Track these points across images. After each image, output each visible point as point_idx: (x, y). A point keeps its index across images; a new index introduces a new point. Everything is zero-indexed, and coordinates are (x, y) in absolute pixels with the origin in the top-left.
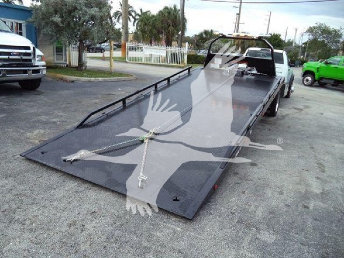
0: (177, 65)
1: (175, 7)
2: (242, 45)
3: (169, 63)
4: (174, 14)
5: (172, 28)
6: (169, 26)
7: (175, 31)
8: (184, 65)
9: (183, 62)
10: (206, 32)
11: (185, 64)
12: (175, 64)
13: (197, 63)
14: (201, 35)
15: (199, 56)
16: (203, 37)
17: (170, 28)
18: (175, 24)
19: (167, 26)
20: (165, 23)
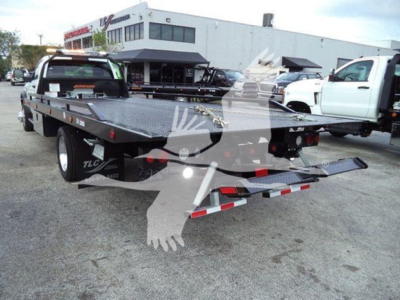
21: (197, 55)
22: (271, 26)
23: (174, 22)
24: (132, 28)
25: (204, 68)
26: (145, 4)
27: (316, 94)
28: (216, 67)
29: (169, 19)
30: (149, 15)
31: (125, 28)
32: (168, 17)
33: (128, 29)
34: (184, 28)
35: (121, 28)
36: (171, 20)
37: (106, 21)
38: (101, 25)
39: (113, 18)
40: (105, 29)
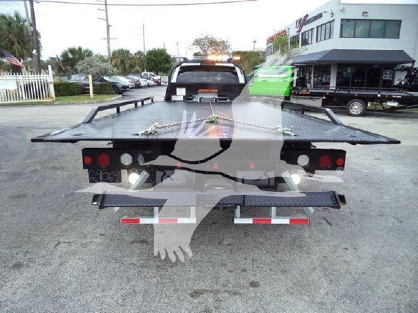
0: (39, 100)
1: (17, 16)
2: (122, 65)
3: (24, 100)
4: (17, 27)
5: (18, 46)
6: (13, 44)
7: (25, 51)
8: (51, 100)
9: (49, 96)
10: (72, 51)
11: (53, 98)
12: (36, 100)
13: (71, 95)
14: (65, 55)
15: (71, 84)
16: (69, 58)
17: (14, 47)
18: (22, 41)
19: (9, 45)
20: (5, 40)
23: (372, 16)
24: (323, 27)
29: (367, 13)
30: (342, 10)
31: (318, 27)
32: (364, 11)
33: (320, 28)
34: (386, 21)
35: (314, 28)
36: (369, 12)
37: (301, 22)
38: (296, 27)
39: (308, 19)
40: (299, 31)
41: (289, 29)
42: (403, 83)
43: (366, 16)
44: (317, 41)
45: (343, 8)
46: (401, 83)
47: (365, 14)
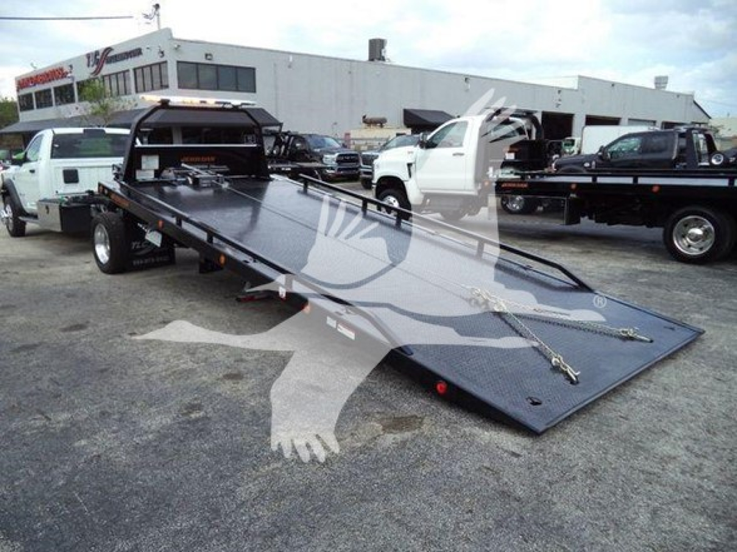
21: (261, 111)
22: (383, 59)
23: (218, 60)
24: (147, 71)
25: (273, 134)
26: (168, 31)
27: (409, 165)
28: (293, 130)
29: (210, 55)
30: (176, 49)
31: (135, 70)
32: (208, 52)
33: (139, 72)
34: (237, 68)
35: (128, 71)
36: (214, 56)
37: (98, 57)
38: (88, 65)
39: (111, 54)
40: (97, 72)
41: (71, 66)
42: (275, 152)
43: (209, 59)
44: (137, 91)
45: (179, 46)
46: (272, 152)
47: (209, 57)
